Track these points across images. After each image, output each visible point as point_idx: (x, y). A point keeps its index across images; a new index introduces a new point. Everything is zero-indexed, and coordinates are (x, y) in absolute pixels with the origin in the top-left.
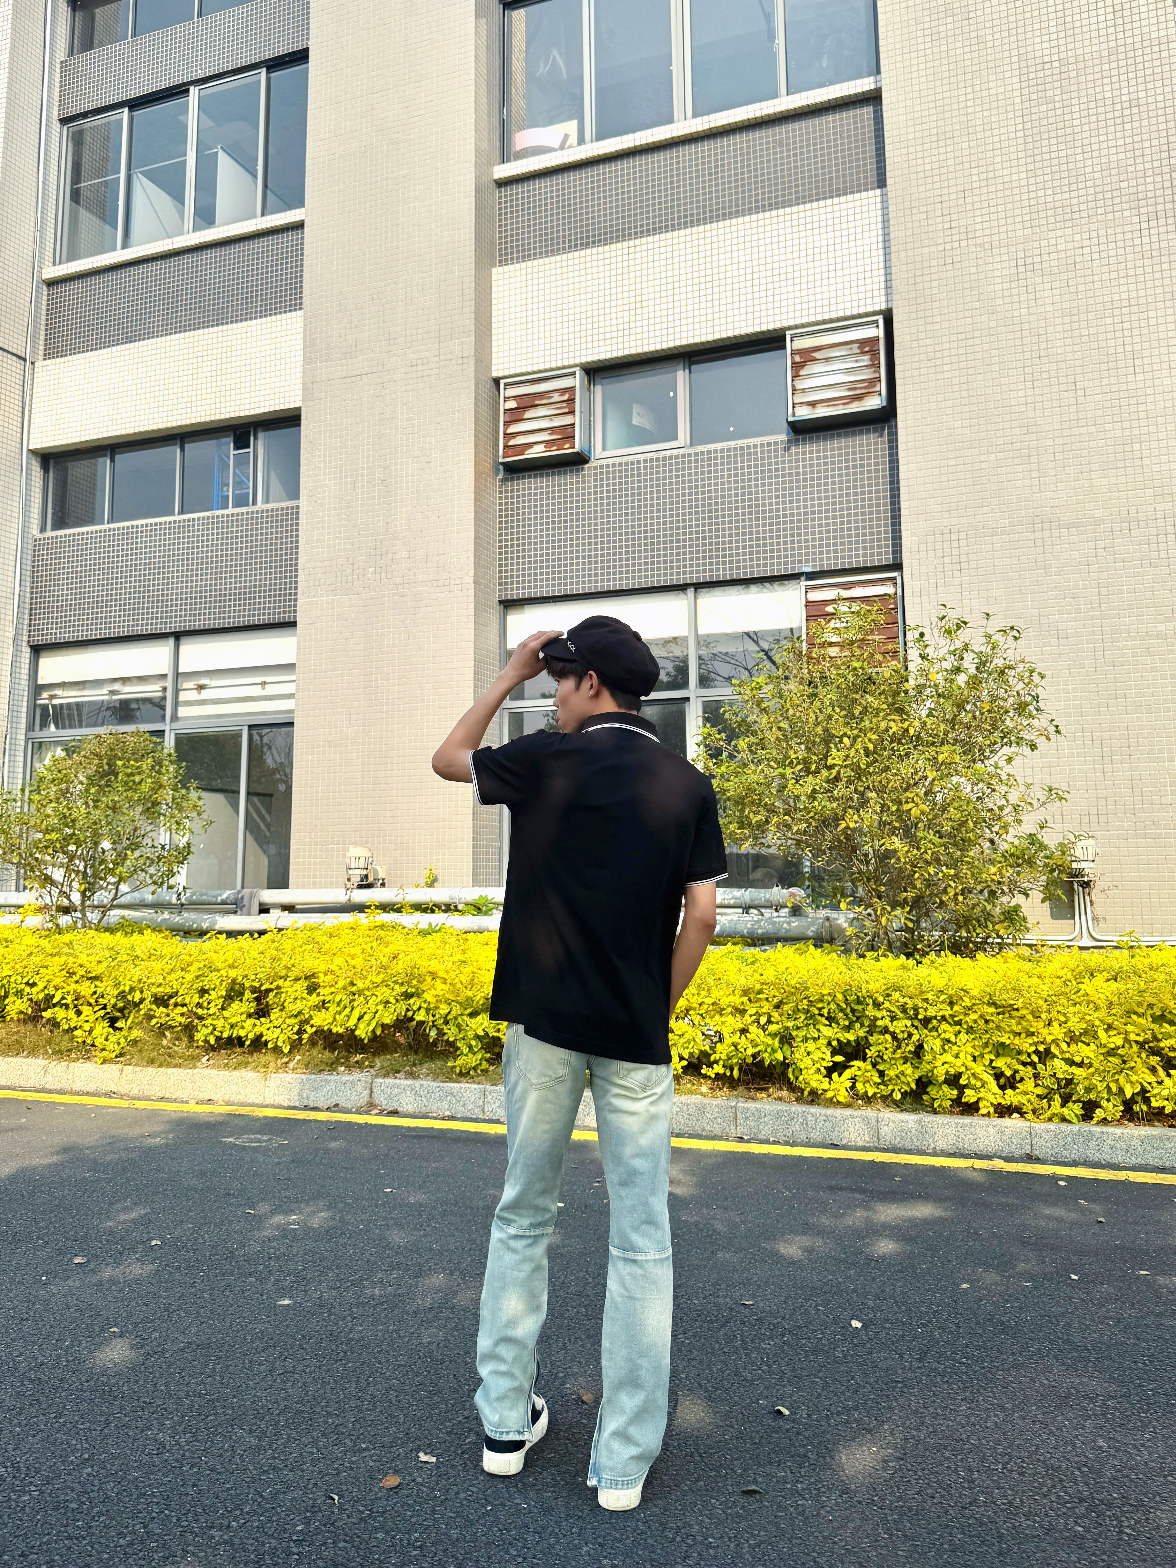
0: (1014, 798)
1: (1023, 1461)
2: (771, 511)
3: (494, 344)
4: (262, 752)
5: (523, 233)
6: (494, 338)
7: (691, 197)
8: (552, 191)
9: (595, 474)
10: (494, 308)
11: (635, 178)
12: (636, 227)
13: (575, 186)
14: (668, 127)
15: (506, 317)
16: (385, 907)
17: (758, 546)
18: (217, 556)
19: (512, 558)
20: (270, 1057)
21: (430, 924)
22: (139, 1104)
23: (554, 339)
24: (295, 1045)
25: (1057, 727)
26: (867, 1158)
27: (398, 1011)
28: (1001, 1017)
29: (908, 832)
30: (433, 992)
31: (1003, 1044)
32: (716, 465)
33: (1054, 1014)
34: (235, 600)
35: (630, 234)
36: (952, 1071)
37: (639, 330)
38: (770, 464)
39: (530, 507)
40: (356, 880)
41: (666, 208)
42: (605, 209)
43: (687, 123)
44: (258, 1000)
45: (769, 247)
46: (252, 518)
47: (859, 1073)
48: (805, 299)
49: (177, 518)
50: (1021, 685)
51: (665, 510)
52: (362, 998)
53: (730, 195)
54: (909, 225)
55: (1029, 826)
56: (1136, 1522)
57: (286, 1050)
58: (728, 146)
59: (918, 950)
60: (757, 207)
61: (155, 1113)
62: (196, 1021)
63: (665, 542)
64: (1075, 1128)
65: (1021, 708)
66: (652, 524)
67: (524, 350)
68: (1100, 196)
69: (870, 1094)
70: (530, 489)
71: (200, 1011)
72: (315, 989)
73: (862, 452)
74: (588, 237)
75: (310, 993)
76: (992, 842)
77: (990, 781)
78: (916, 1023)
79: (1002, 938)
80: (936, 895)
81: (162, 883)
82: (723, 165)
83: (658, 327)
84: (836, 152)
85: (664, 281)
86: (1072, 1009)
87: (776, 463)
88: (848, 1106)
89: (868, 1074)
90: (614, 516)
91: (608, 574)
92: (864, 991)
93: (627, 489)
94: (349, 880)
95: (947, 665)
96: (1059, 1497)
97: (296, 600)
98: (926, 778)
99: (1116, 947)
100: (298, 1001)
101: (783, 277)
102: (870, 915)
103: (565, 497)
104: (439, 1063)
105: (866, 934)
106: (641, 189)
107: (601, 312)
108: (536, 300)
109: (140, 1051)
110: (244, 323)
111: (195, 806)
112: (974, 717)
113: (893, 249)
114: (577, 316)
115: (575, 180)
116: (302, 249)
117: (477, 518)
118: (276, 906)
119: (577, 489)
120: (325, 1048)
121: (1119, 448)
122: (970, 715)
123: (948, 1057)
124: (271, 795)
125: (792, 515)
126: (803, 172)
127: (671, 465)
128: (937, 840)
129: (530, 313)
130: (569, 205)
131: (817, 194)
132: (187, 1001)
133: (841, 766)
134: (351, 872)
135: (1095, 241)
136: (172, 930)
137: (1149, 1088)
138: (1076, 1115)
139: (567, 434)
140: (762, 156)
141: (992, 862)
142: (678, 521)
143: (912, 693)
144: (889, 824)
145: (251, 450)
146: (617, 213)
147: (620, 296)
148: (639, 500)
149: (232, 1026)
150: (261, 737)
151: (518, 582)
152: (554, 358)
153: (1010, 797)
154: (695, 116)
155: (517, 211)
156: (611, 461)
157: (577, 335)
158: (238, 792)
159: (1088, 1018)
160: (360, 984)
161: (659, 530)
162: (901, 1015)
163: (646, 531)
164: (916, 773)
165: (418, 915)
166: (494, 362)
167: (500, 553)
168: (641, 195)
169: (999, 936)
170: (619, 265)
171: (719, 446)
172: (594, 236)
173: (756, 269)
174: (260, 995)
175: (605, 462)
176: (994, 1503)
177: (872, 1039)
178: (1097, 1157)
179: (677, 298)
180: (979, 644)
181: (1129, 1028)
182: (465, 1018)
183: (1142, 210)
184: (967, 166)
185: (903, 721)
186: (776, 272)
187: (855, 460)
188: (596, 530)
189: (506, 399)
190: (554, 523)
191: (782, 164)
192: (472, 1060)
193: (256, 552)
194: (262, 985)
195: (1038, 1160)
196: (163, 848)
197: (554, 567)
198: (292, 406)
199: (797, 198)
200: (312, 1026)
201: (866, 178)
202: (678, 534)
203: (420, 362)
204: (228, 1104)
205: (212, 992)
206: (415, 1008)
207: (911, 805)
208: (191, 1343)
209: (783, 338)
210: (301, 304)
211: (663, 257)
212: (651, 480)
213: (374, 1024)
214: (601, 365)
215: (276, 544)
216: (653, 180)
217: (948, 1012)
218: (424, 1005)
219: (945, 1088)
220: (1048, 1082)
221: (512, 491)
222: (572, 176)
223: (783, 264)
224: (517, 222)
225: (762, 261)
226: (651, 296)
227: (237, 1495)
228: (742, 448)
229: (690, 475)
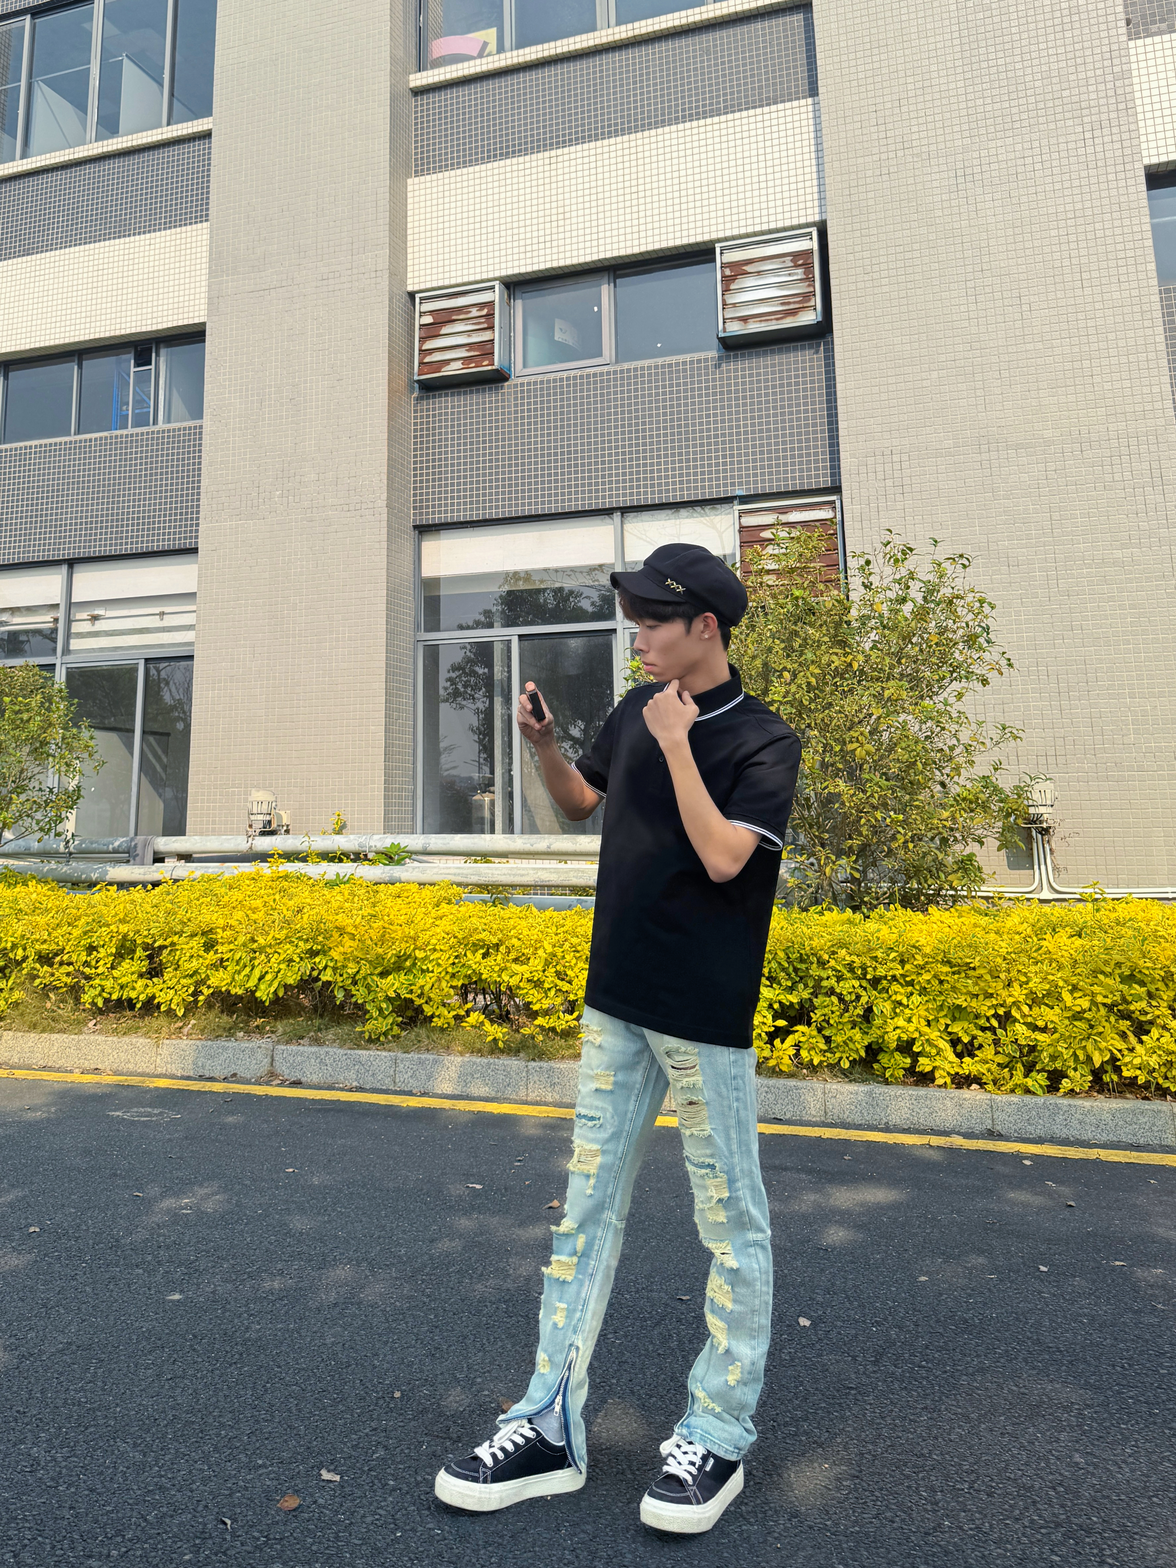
0: (965, 736)
1: (992, 1480)
2: (701, 431)
3: (410, 256)
4: (159, 687)
5: (440, 143)
6: (409, 250)
7: (615, 106)
8: (470, 100)
9: (516, 393)
10: (409, 219)
11: (556, 87)
12: (558, 137)
13: (494, 95)
14: (591, 35)
15: (422, 229)
16: (290, 856)
17: (688, 468)
18: (114, 479)
19: (428, 481)
20: (163, 1021)
21: (338, 875)
22: (19, 1074)
23: (472, 252)
24: (191, 1008)
25: (1009, 660)
26: (813, 1135)
27: (302, 970)
28: (956, 977)
29: (853, 773)
30: (341, 949)
31: (959, 1006)
32: (643, 382)
33: (1014, 973)
34: (133, 525)
35: (551, 144)
36: (905, 1037)
37: (561, 242)
38: (700, 382)
39: (446, 427)
40: (258, 826)
41: (589, 117)
42: (525, 118)
43: (610, 31)
44: (150, 957)
45: (696, 157)
46: (153, 439)
47: (802, 1039)
48: (735, 211)
49: (73, 438)
50: (971, 616)
51: (589, 430)
52: (263, 957)
53: (656, 104)
54: (843, 135)
55: (982, 768)
56: (1120, 1551)
57: (180, 1013)
58: (654, 54)
59: (865, 903)
60: (684, 117)
61: (35, 1084)
62: (83, 981)
63: (590, 464)
64: (1040, 1100)
65: (971, 640)
66: (576, 445)
67: (441, 263)
68: (1041, 105)
69: (816, 1062)
70: (446, 407)
71: (87, 970)
72: (213, 946)
73: (797, 369)
74: (507, 147)
75: (207, 951)
76: (943, 785)
77: (938, 718)
78: (864, 983)
79: (956, 890)
80: (884, 843)
81: (49, 830)
82: (648, 74)
83: (581, 239)
84: (765, 60)
85: (587, 192)
86: (1033, 969)
87: (707, 381)
88: (791, 1075)
89: (814, 1040)
90: (536, 436)
91: (530, 497)
92: (808, 948)
93: (549, 408)
94: (251, 826)
95: (891, 595)
96: (1032, 1521)
97: (197, 525)
98: (871, 715)
99: (1080, 900)
100: (194, 960)
101: (712, 188)
102: (812, 864)
103: (484, 416)
104: (346, 1028)
105: (808, 886)
106: (563, 98)
107: (522, 224)
108: (453, 211)
109: (22, 1015)
110: (148, 236)
111: (87, 746)
112: (921, 650)
113: (826, 159)
114: (497, 228)
115: (494, 89)
116: (209, 159)
117: (389, 439)
118: (171, 854)
119: (497, 408)
120: (222, 1012)
121: (1068, 366)
122: (917, 649)
123: (901, 1022)
124: (168, 734)
125: (724, 435)
126: (731, 81)
127: (595, 382)
128: (883, 782)
129: (447, 225)
130: (488, 114)
131: (747, 103)
132: (74, 958)
133: (781, 703)
134: (252, 817)
135: (1037, 151)
136: (59, 882)
137: (1119, 1056)
138: (1041, 1086)
139: (485, 350)
140: (688, 64)
141: (943, 806)
142: (603, 442)
143: (855, 624)
144: (832, 765)
145: (153, 367)
146: (538, 122)
147: (541, 207)
148: (562, 420)
149: (122, 987)
150: (159, 671)
151: (434, 506)
152: (472, 271)
153: (961, 735)
154: (618, 23)
155: (434, 120)
156: (533, 378)
157: (497, 247)
158: (133, 731)
159: (1050, 977)
160: (261, 941)
161: (583, 451)
162: (849, 975)
163: (569, 453)
164: (860, 711)
165: (324, 864)
166: (409, 275)
167: (415, 476)
168: (563, 104)
169: (952, 888)
170: (541, 175)
171: (646, 363)
172: (514, 146)
173: (683, 180)
174: (153, 953)
175: (525, 380)
176: (961, 1528)
177: (817, 1002)
178: (1064, 1133)
179: (601, 209)
180: (925, 572)
181: (1096, 989)
182: (375, 978)
183: (1086, 120)
184: (902, 74)
185: (846, 654)
186: (704, 182)
187: (789, 377)
188: (516, 451)
189: (422, 314)
190: (472, 443)
191: (710, 73)
192: (382, 1025)
193: (156, 474)
194: (155, 941)
195: (1000, 1137)
196: (51, 791)
197: (471, 490)
198: (196, 321)
199: (725, 107)
200: (209, 987)
201: (797, 86)
202: (603, 456)
203: (331, 275)
204: (116, 1073)
205: (101, 950)
206: (321, 967)
207: (856, 745)
208: (70, 1344)
209: (713, 251)
210: (207, 215)
211: (586, 166)
212: (575, 398)
213: (275, 984)
214: (521, 278)
215: (178, 466)
216: (576, 89)
217: (898, 972)
218: (331, 964)
219: (897, 1055)
220: (1009, 1049)
221: (428, 410)
222: (491, 84)
223: (711, 174)
224: (434, 132)
225: (690, 172)
226: (574, 207)
227: (119, 1519)
228: (670, 365)
229: (616, 393)
